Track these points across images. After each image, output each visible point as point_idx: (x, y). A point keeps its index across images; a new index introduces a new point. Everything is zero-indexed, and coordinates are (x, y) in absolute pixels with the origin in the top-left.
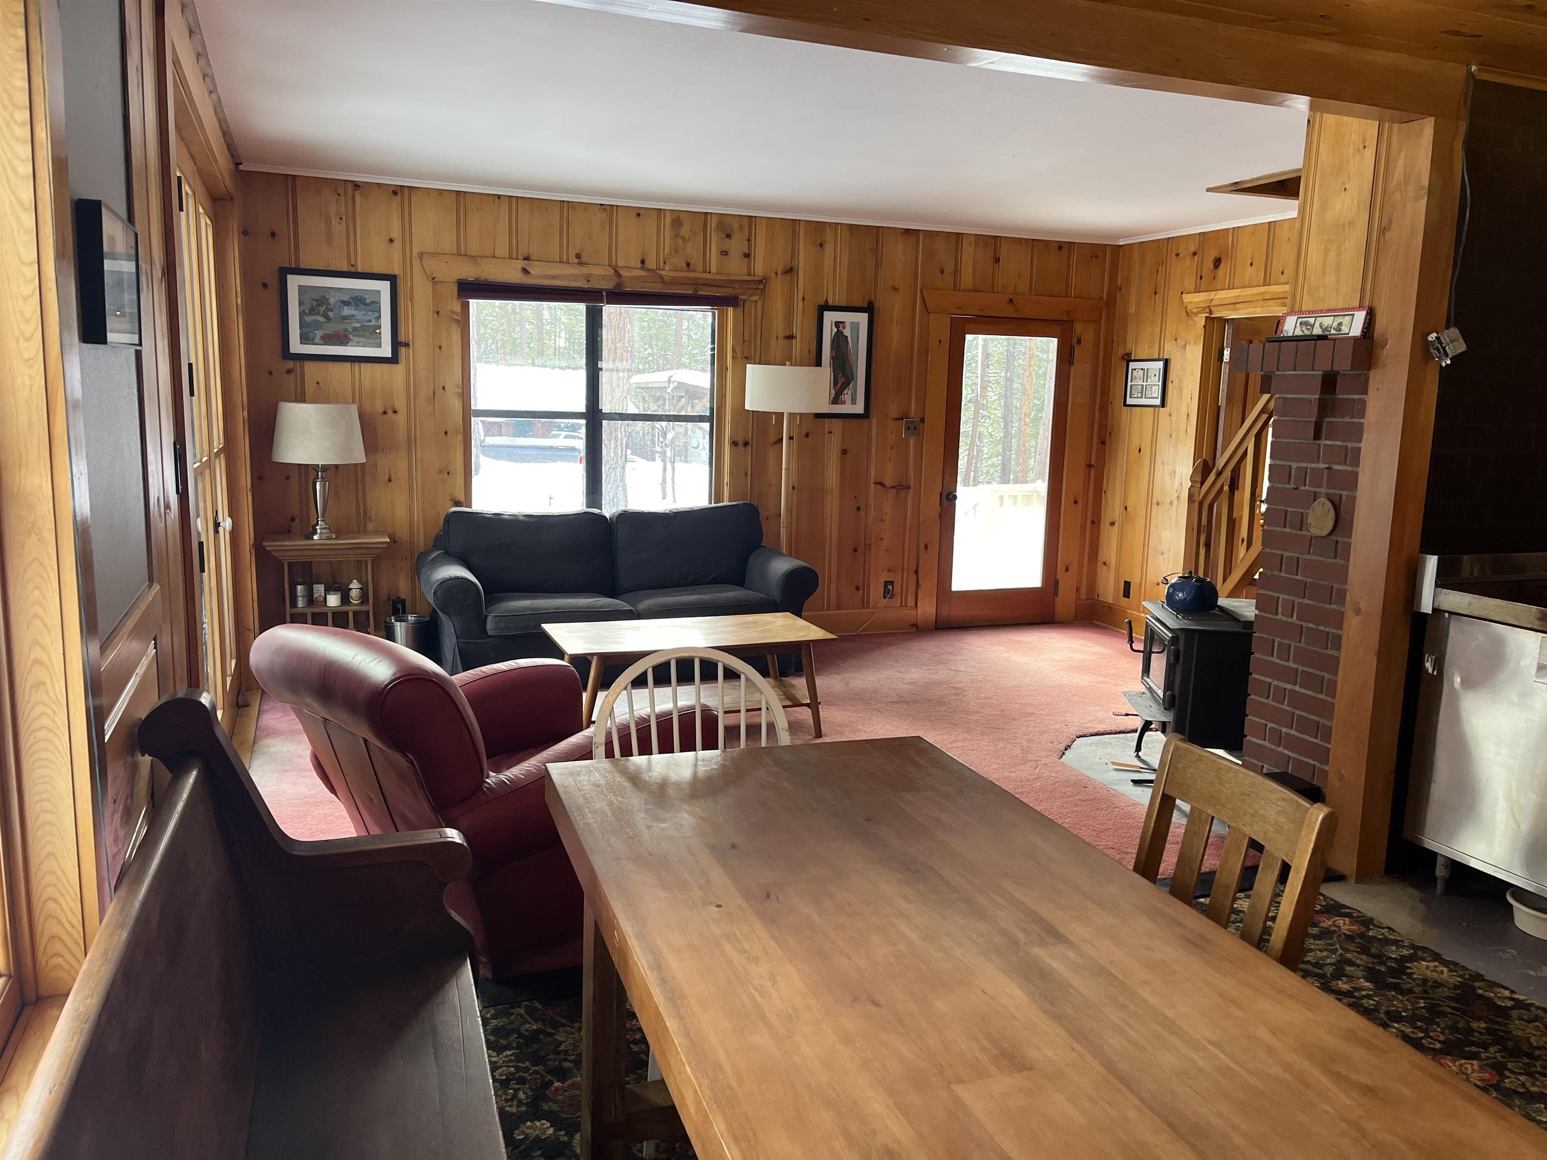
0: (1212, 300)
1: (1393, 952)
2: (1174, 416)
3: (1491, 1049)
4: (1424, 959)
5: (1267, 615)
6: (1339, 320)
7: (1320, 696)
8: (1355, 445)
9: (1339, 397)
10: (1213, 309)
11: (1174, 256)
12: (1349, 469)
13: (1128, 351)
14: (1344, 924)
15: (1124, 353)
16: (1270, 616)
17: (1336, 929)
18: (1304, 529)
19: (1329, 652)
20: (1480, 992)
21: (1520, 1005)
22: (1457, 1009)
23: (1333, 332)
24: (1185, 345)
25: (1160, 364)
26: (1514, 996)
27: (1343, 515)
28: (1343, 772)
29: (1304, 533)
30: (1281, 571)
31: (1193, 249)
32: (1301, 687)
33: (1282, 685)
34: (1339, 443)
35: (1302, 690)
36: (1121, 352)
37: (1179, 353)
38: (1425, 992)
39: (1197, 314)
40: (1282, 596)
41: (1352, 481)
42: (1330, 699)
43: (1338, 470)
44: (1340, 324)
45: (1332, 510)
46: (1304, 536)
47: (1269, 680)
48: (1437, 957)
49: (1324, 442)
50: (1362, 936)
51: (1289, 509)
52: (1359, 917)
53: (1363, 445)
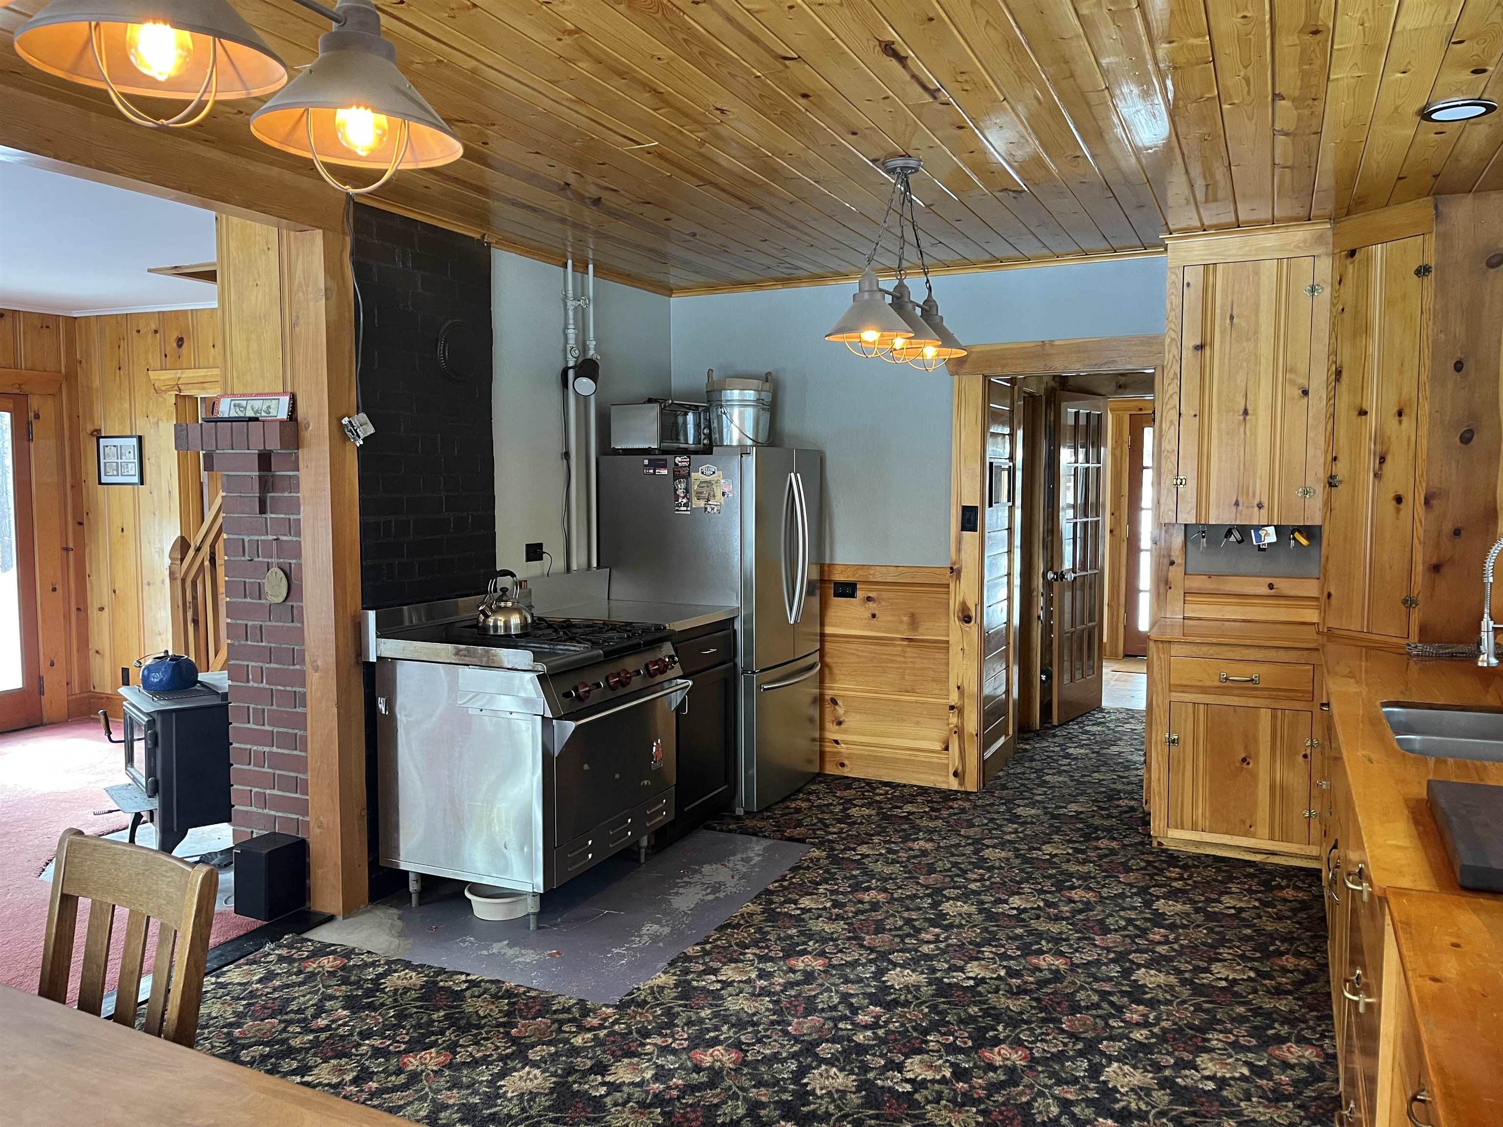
0: (179, 378)
1: (370, 974)
2: (155, 494)
3: (447, 1034)
4: (396, 971)
5: (240, 684)
6: (267, 403)
7: (295, 752)
8: (295, 517)
9: (277, 473)
10: (182, 387)
11: (134, 332)
12: (294, 539)
13: (97, 427)
14: (328, 962)
15: (93, 428)
16: (242, 684)
17: (321, 969)
18: (262, 597)
19: (298, 710)
20: (441, 984)
21: (473, 984)
22: (421, 1007)
23: (263, 414)
24: (157, 423)
25: (134, 441)
26: (469, 978)
27: (294, 581)
28: (322, 819)
29: (263, 601)
30: (247, 640)
31: (154, 327)
32: (277, 747)
33: (261, 749)
34: (283, 516)
35: (279, 751)
36: (90, 428)
37: (152, 431)
38: (396, 1001)
39: (165, 391)
40: (251, 664)
41: (296, 550)
42: (303, 754)
43: (286, 541)
44: (269, 407)
45: (284, 579)
46: (262, 604)
47: (249, 747)
48: (408, 965)
49: (269, 516)
50: (344, 968)
51: (247, 580)
52: (342, 950)
53: (301, 516)
